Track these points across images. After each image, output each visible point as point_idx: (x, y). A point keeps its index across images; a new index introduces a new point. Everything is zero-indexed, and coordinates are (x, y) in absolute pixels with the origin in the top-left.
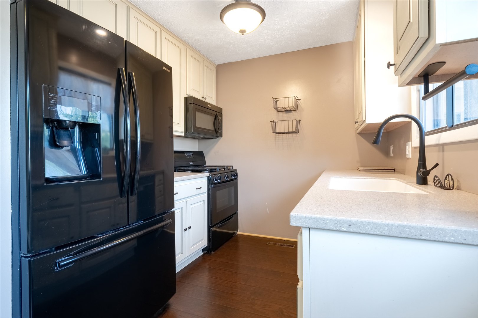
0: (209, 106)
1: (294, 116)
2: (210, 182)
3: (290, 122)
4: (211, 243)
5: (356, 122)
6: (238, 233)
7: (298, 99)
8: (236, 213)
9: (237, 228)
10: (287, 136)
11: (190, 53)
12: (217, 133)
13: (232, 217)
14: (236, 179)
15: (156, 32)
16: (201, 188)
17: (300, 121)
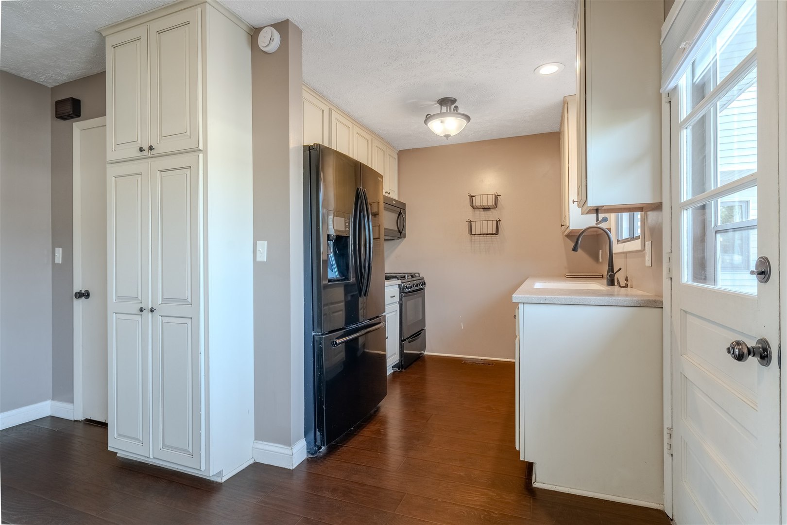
0: (394, 202)
1: (494, 215)
2: (402, 290)
3: (490, 223)
4: (403, 358)
5: (562, 226)
6: (426, 353)
7: (498, 195)
8: (423, 329)
9: (424, 348)
10: (485, 238)
11: (377, 143)
12: (401, 233)
13: (421, 333)
14: (423, 289)
15: (349, 128)
16: (394, 296)
17: (500, 220)
